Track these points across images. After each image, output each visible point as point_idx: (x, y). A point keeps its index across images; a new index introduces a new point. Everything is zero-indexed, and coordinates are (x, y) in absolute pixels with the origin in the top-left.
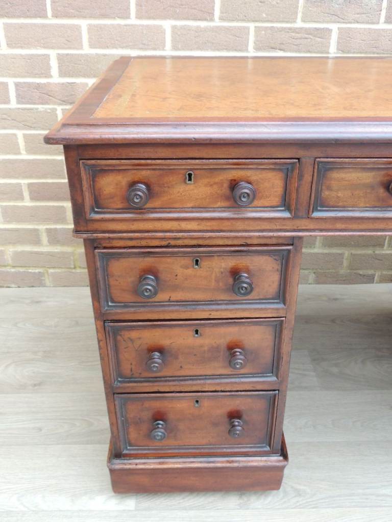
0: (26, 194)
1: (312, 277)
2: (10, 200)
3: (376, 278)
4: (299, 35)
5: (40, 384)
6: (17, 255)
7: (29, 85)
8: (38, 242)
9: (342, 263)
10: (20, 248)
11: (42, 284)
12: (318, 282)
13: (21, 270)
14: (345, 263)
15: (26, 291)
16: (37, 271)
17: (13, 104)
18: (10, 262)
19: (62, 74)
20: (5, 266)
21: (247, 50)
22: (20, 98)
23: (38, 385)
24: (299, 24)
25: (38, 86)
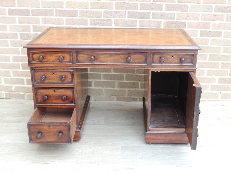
0: (21, 67)
1: (115, 98)
2: (15, 69)
3: (138, 99)
4: (102, 21)
5: (20, 121)
6: (16, 87)
7: (24, 34)
8: (23, 83)
9: (125, 93)
10: (17, 85)
11: (24, 98)
12: (118, 100)
13: (17, 93)
14: (127, 94)
15: (18, 100)
16: (23, 93)
17: (19, 39)
18: (14, 90)
19: (34, 31)
20: (12, 91)
21: (88, 25)
22: (21, 38)
23: (19, 121)
24: (102, 18)
25: (26, 34)
